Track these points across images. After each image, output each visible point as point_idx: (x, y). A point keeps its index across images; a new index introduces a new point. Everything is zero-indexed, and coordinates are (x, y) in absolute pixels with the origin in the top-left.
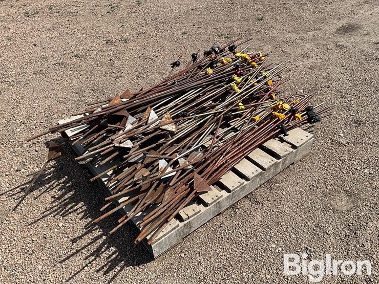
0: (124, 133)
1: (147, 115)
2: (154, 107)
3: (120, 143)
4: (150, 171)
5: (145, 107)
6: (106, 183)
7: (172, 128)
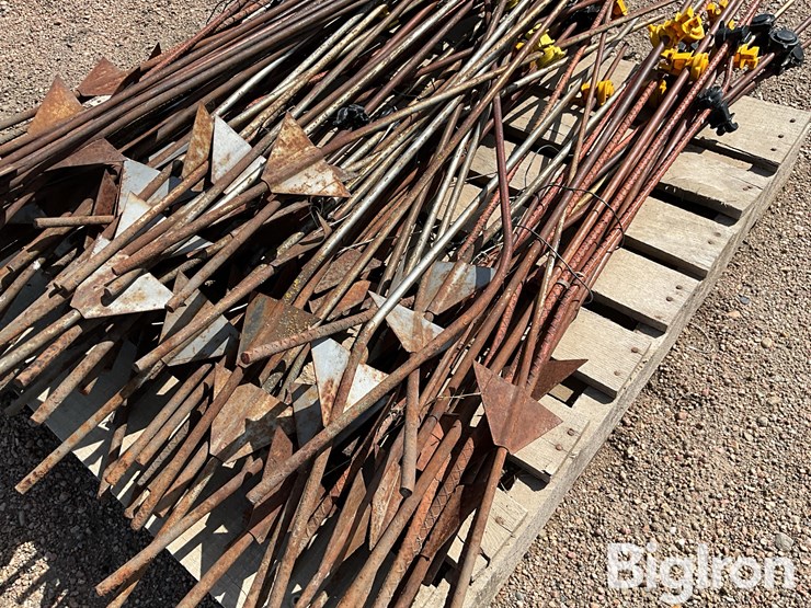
0: (115, 244)
1: (200, 145)
2: (223, 108)
3: (107, 299)
4: (276, 391)
5: (186, 113)
6: (95, 469)
7: (319, 182)
